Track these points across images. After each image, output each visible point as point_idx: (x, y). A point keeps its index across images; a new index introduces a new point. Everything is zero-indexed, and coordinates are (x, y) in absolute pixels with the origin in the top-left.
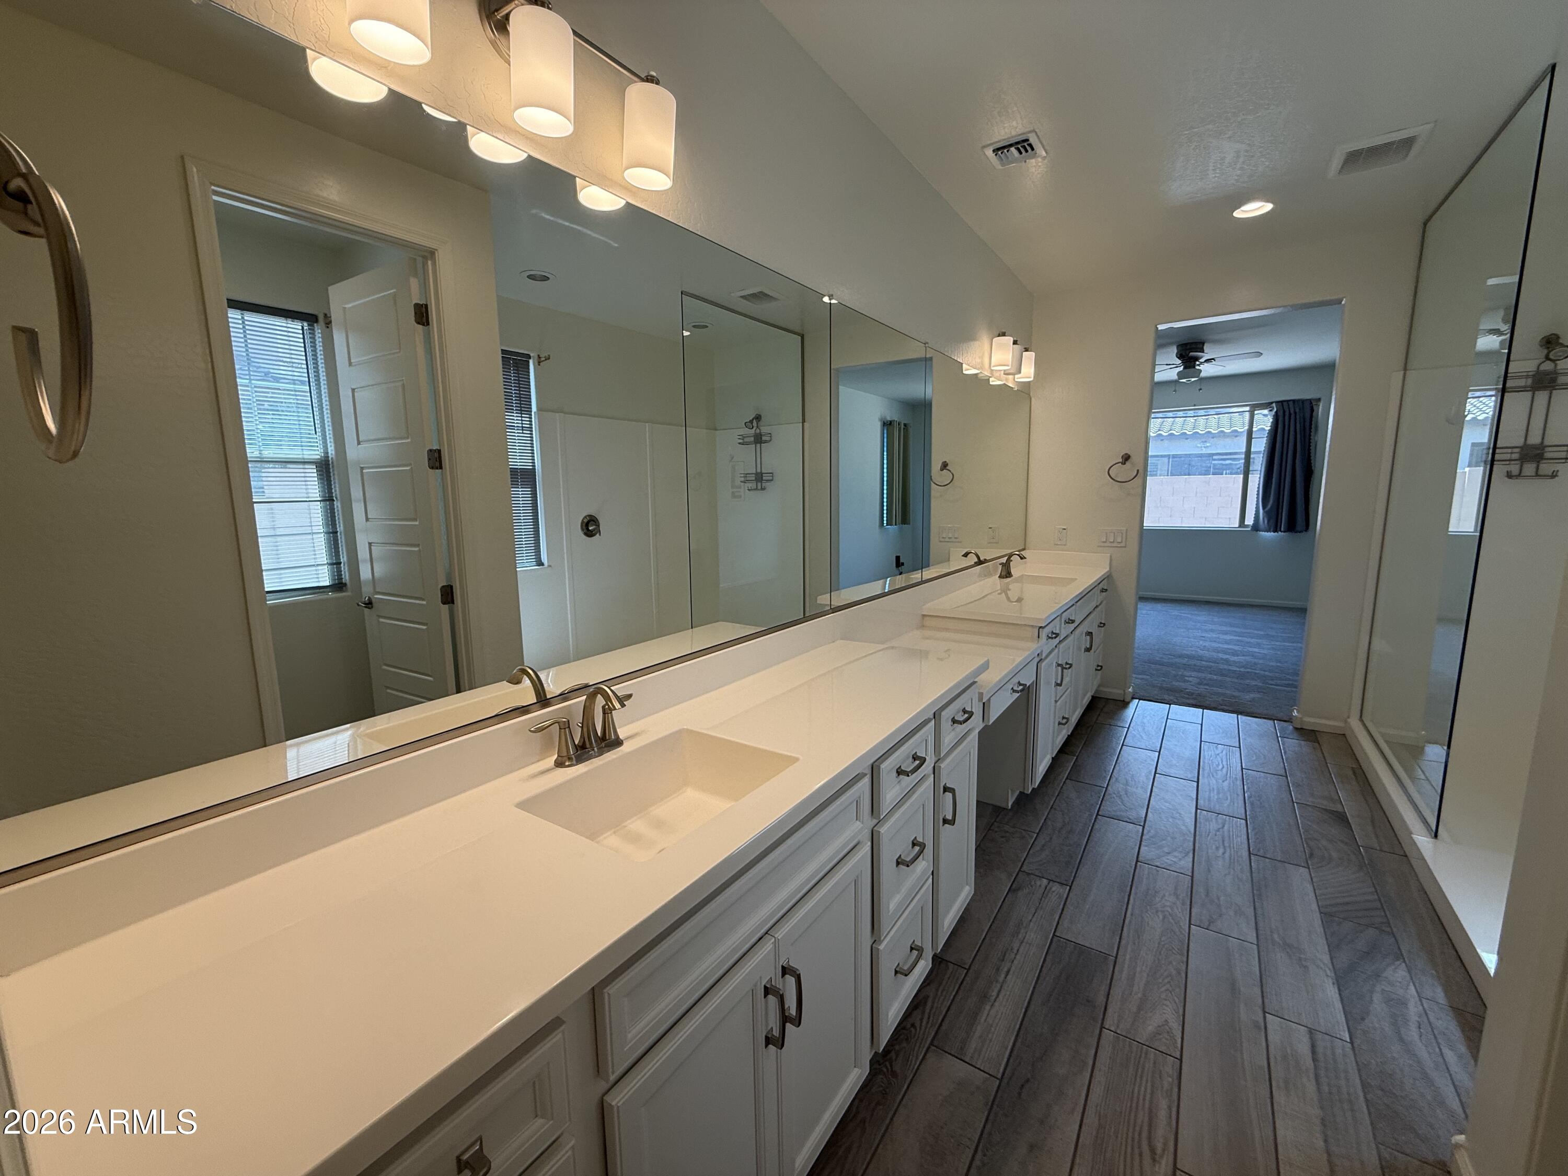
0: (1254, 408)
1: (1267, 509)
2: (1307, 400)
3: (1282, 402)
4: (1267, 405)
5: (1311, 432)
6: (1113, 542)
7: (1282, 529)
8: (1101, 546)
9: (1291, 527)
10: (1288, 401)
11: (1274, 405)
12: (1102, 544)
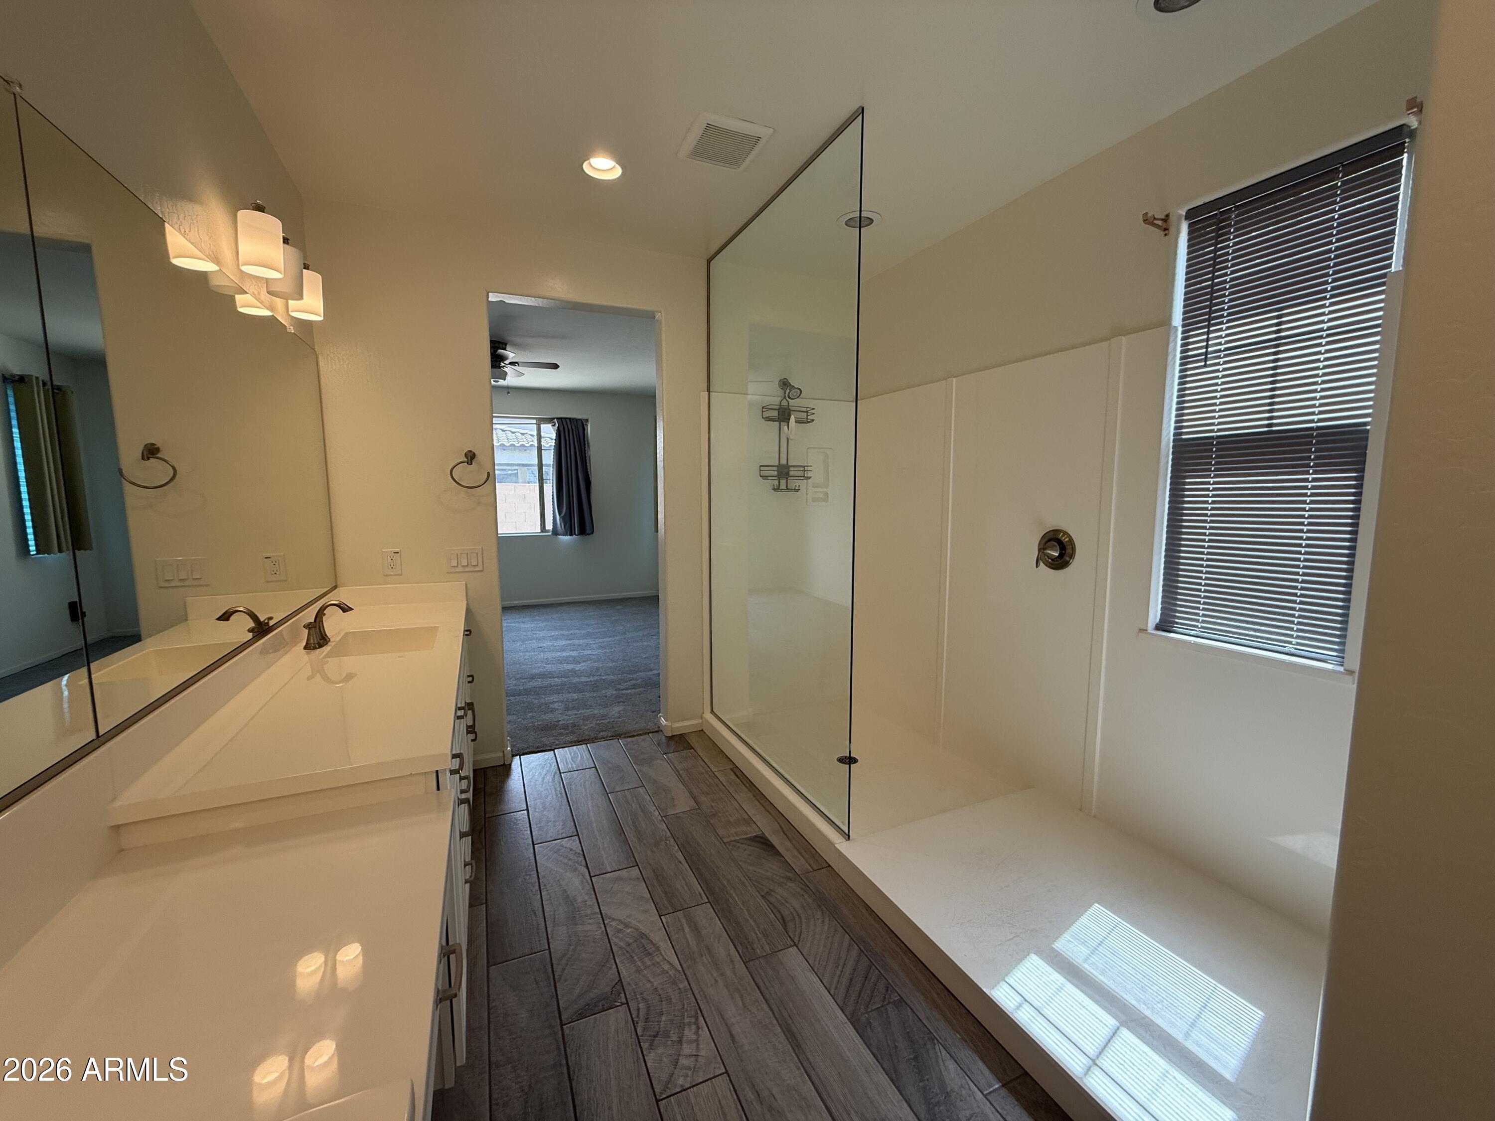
0: (540, 421)
1: (562, 515)
2: (579, 419)
3: (561, 418)
4: (550, 420)
5: (585, 448)
6: (468, 566)
7: (576, 533)
8: (451, 573)
9: (583, 532)
10: (566, 418)
11: (555, 420)
12: (453, 570)
